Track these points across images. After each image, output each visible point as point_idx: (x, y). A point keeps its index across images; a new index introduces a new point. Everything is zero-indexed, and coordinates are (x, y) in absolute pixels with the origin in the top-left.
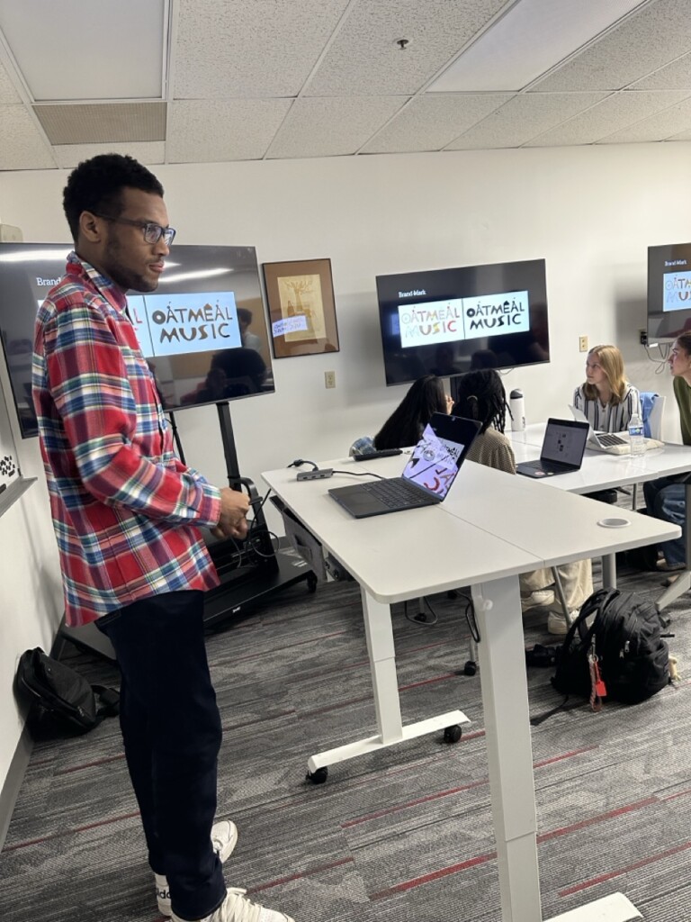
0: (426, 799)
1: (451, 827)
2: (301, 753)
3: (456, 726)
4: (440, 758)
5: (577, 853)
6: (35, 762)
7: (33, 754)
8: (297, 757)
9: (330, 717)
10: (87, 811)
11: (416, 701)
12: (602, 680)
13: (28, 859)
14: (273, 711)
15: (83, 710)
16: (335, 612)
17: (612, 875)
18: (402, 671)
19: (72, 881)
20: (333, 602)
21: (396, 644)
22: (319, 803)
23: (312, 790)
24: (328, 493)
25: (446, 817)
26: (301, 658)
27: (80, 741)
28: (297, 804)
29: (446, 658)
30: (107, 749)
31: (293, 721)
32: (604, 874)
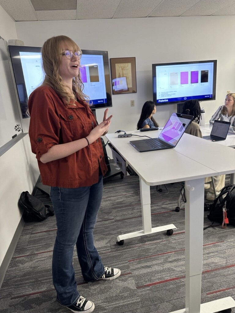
0: (159, 255)
1: (167, 265)
2: (115, 234)
3: (171, 229)
4: (165, 240)
5: (214, 280)
6: (25, 229)
7: (24, 226)
8: (113, 235)
9: (126, 222)
10: (41, 247)
11: (157, 220)
12: (227, 217)
13: (20, 262)
14: (106, 218)
15: (41, 213)
16: (130, 186)
17: (227, 289)
18: (153, 208)
19: (34, 271)
20: (129, 182)
21: (151, 199)
22: (120, 252)
23: (118, 247)
24: (129, 142)
25: (166, 261)
26: (117, 201)
27: (40, 223)
28: (112, 252)
29: (169, 205)
30: (49, 227)
31: (113, 222)
32: (224, 288)
